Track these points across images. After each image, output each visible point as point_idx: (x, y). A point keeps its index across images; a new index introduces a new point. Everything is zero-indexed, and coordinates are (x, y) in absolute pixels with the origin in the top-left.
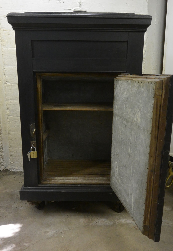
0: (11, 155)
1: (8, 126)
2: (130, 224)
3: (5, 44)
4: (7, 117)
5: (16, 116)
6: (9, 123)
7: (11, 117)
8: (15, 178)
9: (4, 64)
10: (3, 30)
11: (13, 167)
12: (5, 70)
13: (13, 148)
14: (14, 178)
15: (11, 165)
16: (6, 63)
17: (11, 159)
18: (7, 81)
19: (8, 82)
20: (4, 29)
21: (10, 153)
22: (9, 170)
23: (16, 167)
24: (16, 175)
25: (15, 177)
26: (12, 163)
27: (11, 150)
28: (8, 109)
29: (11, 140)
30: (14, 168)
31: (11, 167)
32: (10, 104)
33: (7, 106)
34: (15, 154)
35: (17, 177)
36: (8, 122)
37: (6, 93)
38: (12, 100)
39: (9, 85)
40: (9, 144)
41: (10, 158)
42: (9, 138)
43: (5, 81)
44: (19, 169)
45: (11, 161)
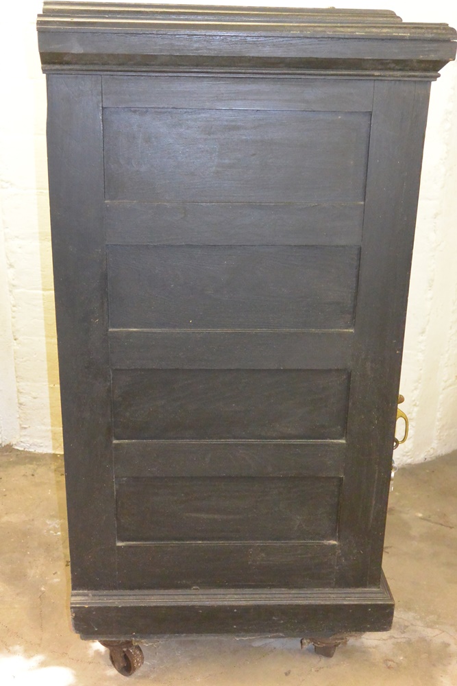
0: (21, 404)
1: (14, 318)
2: (371, 650)
4: (10, 291)
5: (34, 289)
6: (14, 309)
7: (22, 290)
8: (36, 475)
11: (28, 439)
13: (28, 383)
14: (33, 475)
15: (24, 432)
17: (22, 415)
18: (7, 182)
19: (11, 184)
21: (18, 397)
22: (16, 448)
23: (39, 441)
24: (38, 465)
25: (35, 470)
26: (25, 428)
27: (22, 391)
28: (11, 266)
29: (21, 360)
30: (31, 442)
31: (22, 440)
32: (19, 250)
33: (7, 257)
34: (35, 400)
35: (41, 471)
36: (14, 306)
38: (23, 239)
40: (16, 371)
41: (20, 411)
42: (15, 353)
44: (46, 446)
45: (21, 423)
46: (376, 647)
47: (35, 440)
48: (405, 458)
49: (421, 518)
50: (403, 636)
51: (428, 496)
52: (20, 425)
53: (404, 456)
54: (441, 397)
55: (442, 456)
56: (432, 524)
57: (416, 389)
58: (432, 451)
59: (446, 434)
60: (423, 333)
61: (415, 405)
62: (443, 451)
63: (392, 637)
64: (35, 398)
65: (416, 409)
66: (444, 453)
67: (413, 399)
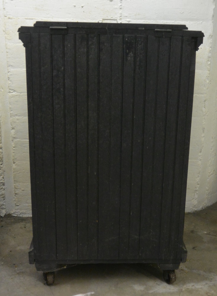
0: (16, 194)
1: (14, 153)
2: (199, 290)
3: (10, 38)
4: (12, 140)
5: (25, 139)
6: (14, 148)
7: (18, 140)
8: (26, 227)
9: (9, 66)
10: (9, 18)
11: (19, 210)
12: (11, 73)
13: (20, 184)
15: (17, 208)
16: (11, 64)
17: (16, 199)
18: (12, 90)
19: (14, 91)
20: (11, 17)
21: (15, 191)
22: (13, 215)
23: (25, 211)
24: (26, 223)
25: (25, 225)
26: (18, 205)
27: (17, 187)
28: (13, 128)
29: (17, 173)
30: (21, 212)
31: (17, 211)
32: (17, 121)
33: (11, 125)
34: (23, 192)
36: (14, 147)
37: (10, 106)
38: (19, 116)
39: (16, 95)
40: (14, 178)
41: (16, 197)
42: (14, 169)
43: (10, 89)
44: (28, 214)
45: (16, 203)
46: (201, 288)
47: (23, 211)
48: (194, 208)
49: (206, 234)
50: (211, 283)
51: (207, 224)
52: (15, 204)
53: (194, 207)
54: (208, 180)
55: (209, 207)
56: (212, 236)
57: (198, 177)
58: (205, 205)
59: (210, 196)
60: (201, 152)
61: (198, 184)
62: (209, 204)
63: (207, 284)
64: (23, 191)
65: (198, 186)
66: (210, 205)
67: (197, 181)
